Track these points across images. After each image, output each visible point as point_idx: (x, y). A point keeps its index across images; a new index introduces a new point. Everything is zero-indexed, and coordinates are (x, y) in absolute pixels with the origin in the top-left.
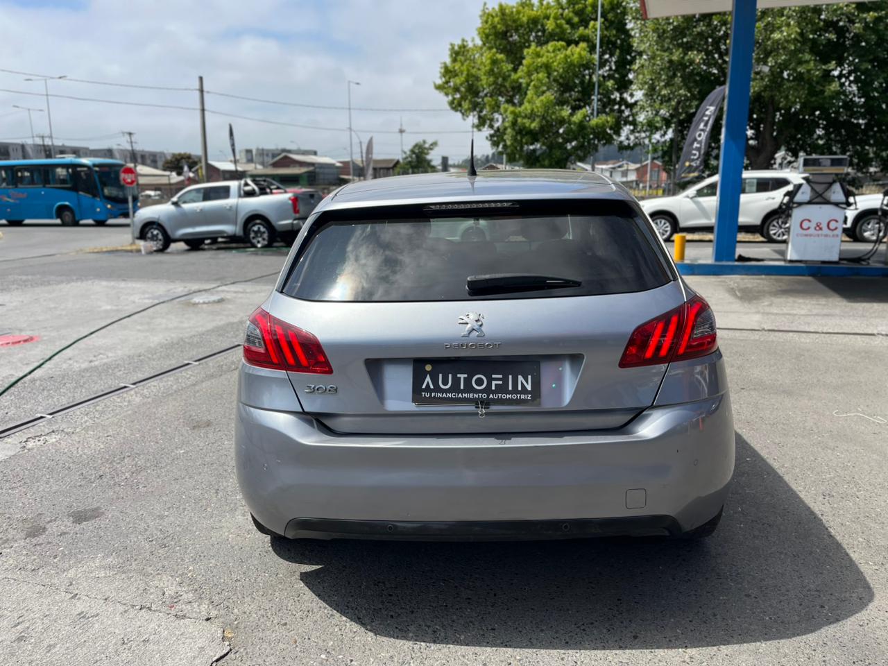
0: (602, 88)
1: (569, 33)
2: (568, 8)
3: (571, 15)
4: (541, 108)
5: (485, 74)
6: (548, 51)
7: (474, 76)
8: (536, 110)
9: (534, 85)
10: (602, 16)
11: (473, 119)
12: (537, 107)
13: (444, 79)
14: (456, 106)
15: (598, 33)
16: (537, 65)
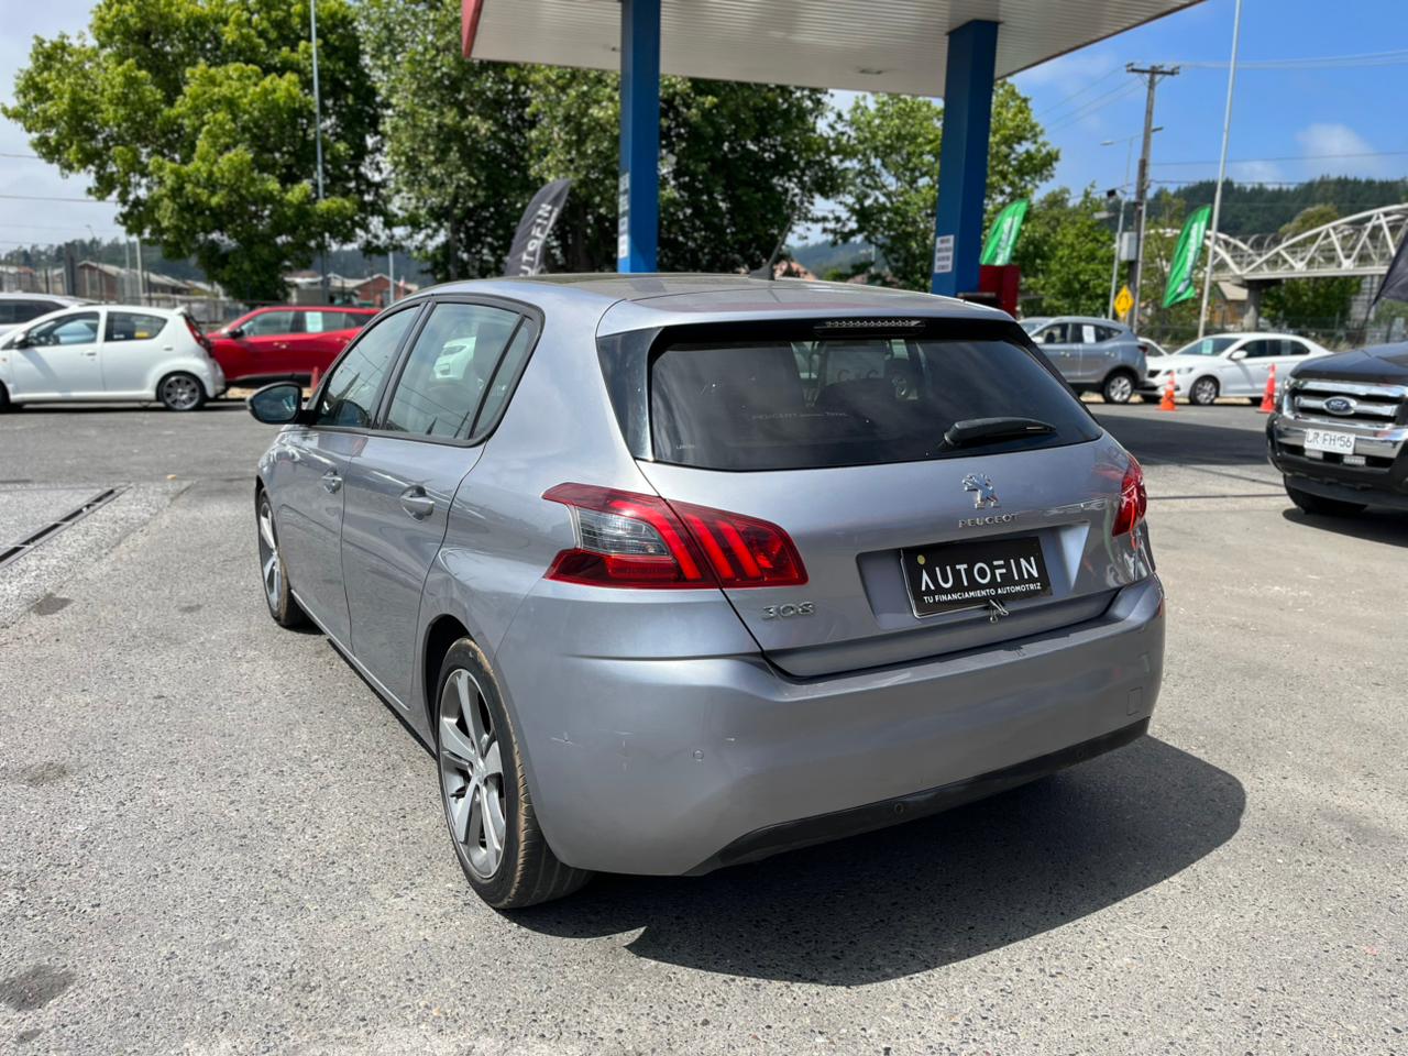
0: (329, 151)
1: (265, 53)
2: (258, 12)
3: (265, 24)
4: (229, 171)
5: (111, 102)
6: (229, 78)
7: (84, 102)
8: (218, 175)
9: (209, 132)
10: (318, 36)
11: (86, 178)
12: (220, 169)
13: (22, 101)
14: (50, 151)
15: (315, 62)
16: (210, 98)
